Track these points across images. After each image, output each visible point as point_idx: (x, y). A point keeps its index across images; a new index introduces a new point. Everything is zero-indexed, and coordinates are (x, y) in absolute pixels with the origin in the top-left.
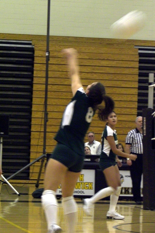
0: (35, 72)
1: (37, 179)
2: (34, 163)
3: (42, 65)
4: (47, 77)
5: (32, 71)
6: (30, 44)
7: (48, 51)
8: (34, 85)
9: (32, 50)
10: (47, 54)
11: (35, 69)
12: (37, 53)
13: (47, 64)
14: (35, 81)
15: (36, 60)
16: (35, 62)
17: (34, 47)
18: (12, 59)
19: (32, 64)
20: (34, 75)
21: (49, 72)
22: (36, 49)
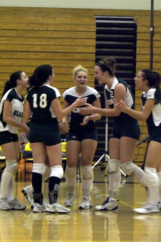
0: (137, 49)
1: (142, 161)
2: (139, 144)
3: (145, 41)
4: (152, 54)
5: (134, 48)
6: (132, 20)
7: (152, 26)
8: (137, 63)
9: (135, 26)
10: (151, 30)
11: (137, 45)
12: (139, 29)
13: (152, 40)
14: (138, 58)
15: (139, 36)
16: (138, 38)
17: (136, 22)
18: (113, 36)
19: (135, 40)
20: (137, 53)
21: (154, 49)
22: (138, 24)
